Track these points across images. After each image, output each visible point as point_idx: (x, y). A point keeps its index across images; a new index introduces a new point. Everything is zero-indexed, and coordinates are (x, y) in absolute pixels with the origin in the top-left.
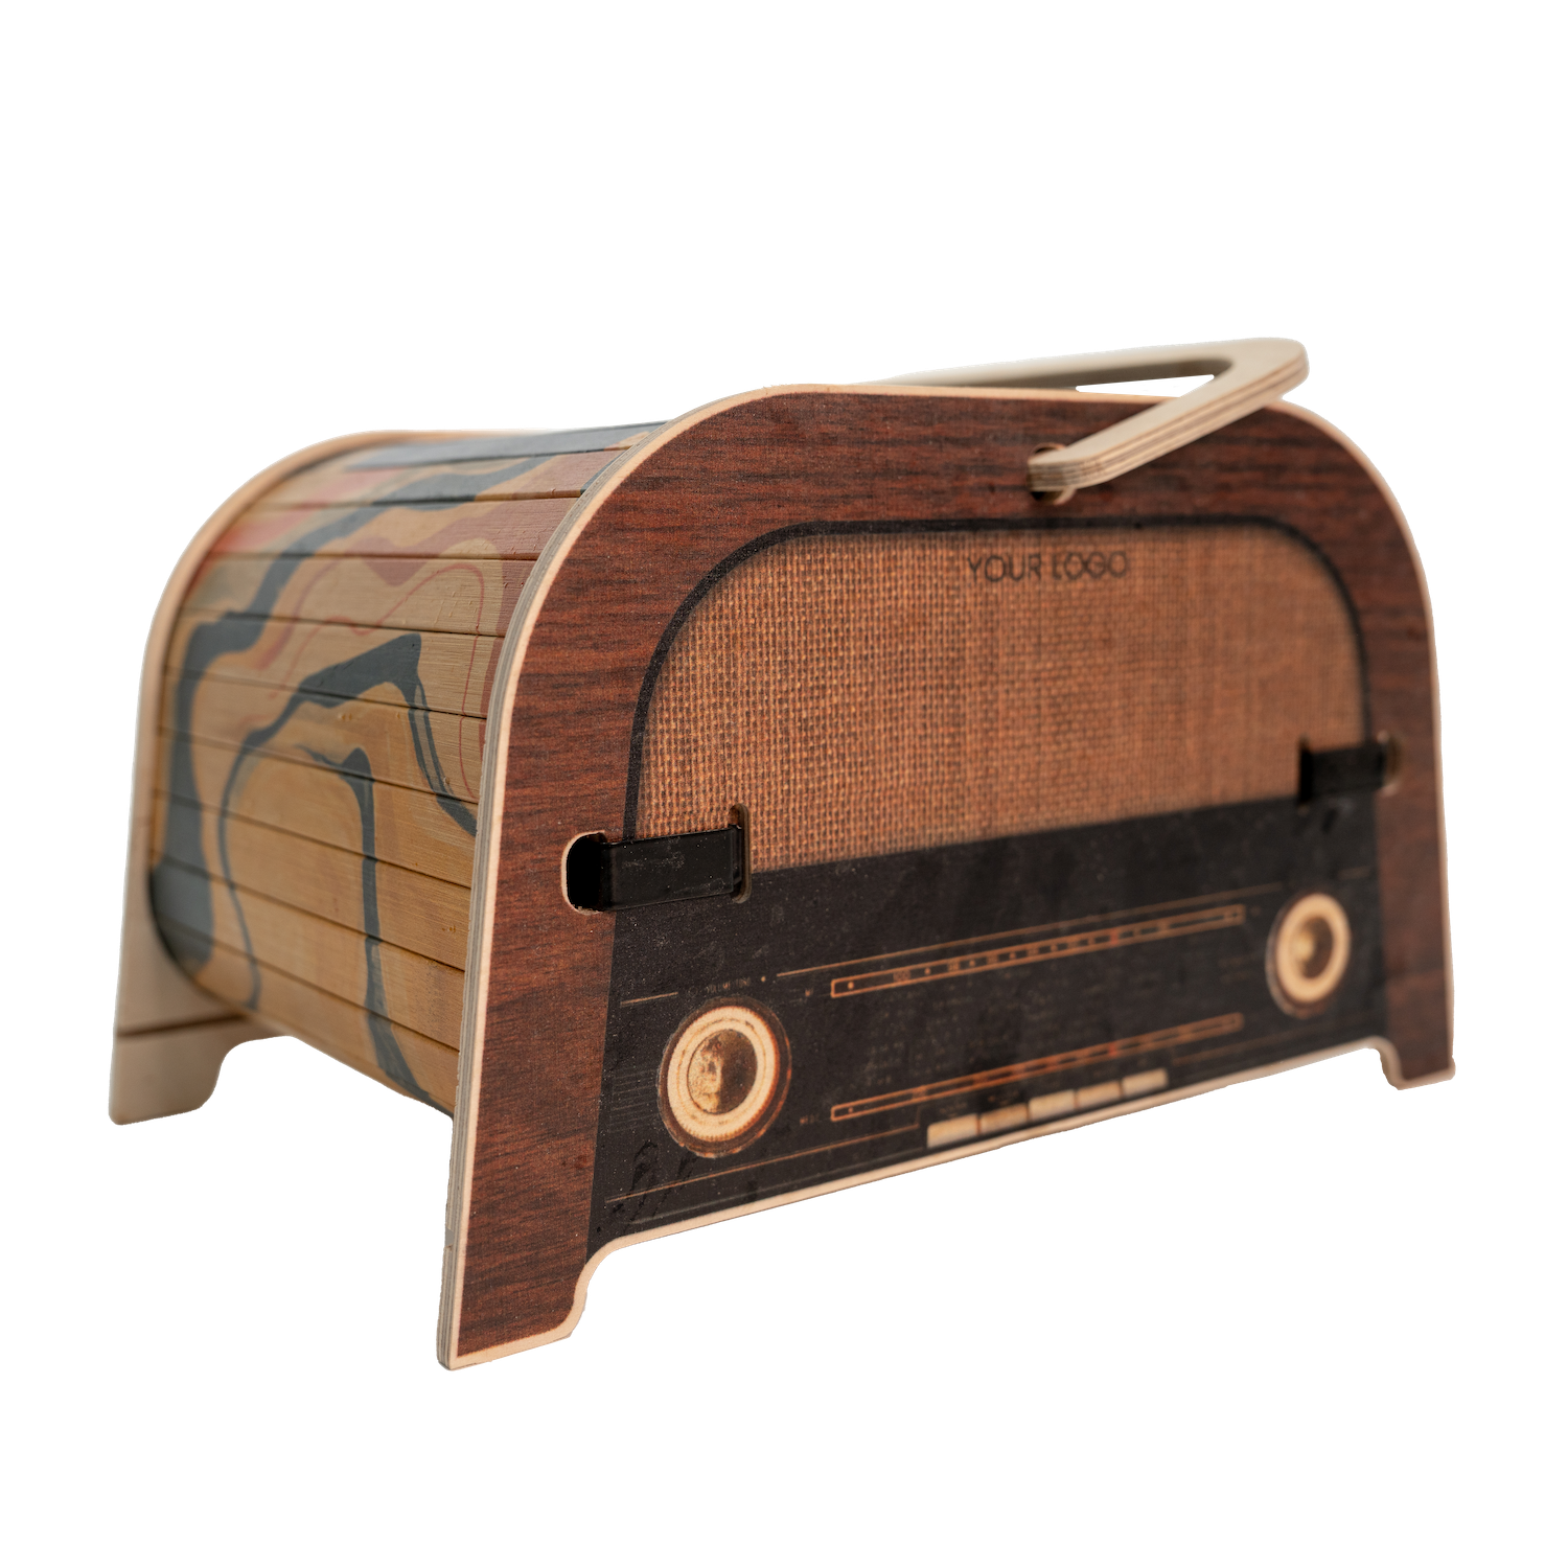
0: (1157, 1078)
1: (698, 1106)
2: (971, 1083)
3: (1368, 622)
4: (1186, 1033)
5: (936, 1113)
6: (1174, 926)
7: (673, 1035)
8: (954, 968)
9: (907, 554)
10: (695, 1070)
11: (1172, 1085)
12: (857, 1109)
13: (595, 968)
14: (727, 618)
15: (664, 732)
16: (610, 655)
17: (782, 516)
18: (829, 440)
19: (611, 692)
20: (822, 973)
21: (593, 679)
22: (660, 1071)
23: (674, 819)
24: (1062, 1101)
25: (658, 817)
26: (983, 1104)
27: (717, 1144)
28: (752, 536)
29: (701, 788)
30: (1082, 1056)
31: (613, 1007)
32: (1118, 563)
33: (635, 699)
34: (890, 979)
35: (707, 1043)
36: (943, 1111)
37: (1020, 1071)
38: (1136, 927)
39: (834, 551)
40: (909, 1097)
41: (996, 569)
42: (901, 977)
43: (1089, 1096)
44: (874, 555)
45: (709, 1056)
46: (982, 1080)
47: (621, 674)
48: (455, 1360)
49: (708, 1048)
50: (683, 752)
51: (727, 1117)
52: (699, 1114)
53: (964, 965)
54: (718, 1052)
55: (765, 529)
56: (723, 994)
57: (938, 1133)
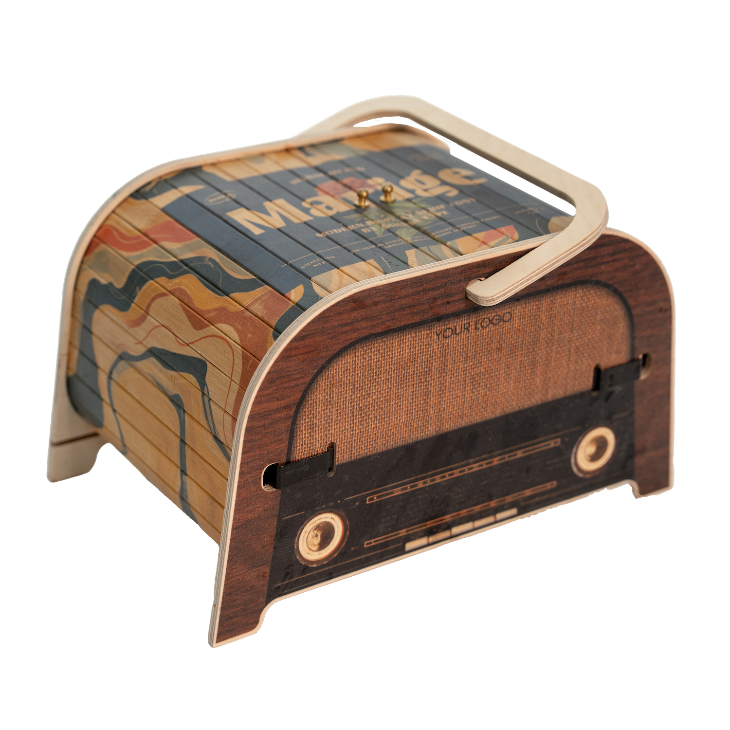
0: (514, 511)
1: (310, 549)
2: (426, 525)
3: (635, 312)
4: (528, 492)
5: (409, 539)
6: (524, 452)
7: (302, 527)
8: (420, 484)
9: (408, 338)
10: (310, 537)
11: (519, 514)
12: (375, 542)
13: (273, 509)
14: (331, 378)
15: (303, 423)
16: (283, 402)
17: (355, 336)
18: (376, 304)
19: (283, 414)
20: (363, 495)
21: (277, 410)
22: (296, 540)
23: (306, 452)
24: (468, 526)
25: (299, 453)
26: (430, 532)
27: (317, 562)
28: (341, 346)
29: (317, 440)
30: (477, 508)
31: (279, 521)
32: (507, 317)
33: (292, 414)
34: (393, 493)
35: (315, 527)
36: (413, 537)
37: (448, 518)
38: (506, 456)
39: (377, 343)
40: (398, 534)
41: (449, 333)
42: (397, 492)
43: (478, 523)
44: (394, 341)
45: (316, 532)
46: (430, 524)
47: (287, 407)
48: (215, 645)
49: (315, 529)
50: (310, 429)
51: (322, 551)
52: (311, 552)
53: (424, 483)
54: (320, 530)
55: (348, 343)
56: (324, 509)
57: (409, 546)
